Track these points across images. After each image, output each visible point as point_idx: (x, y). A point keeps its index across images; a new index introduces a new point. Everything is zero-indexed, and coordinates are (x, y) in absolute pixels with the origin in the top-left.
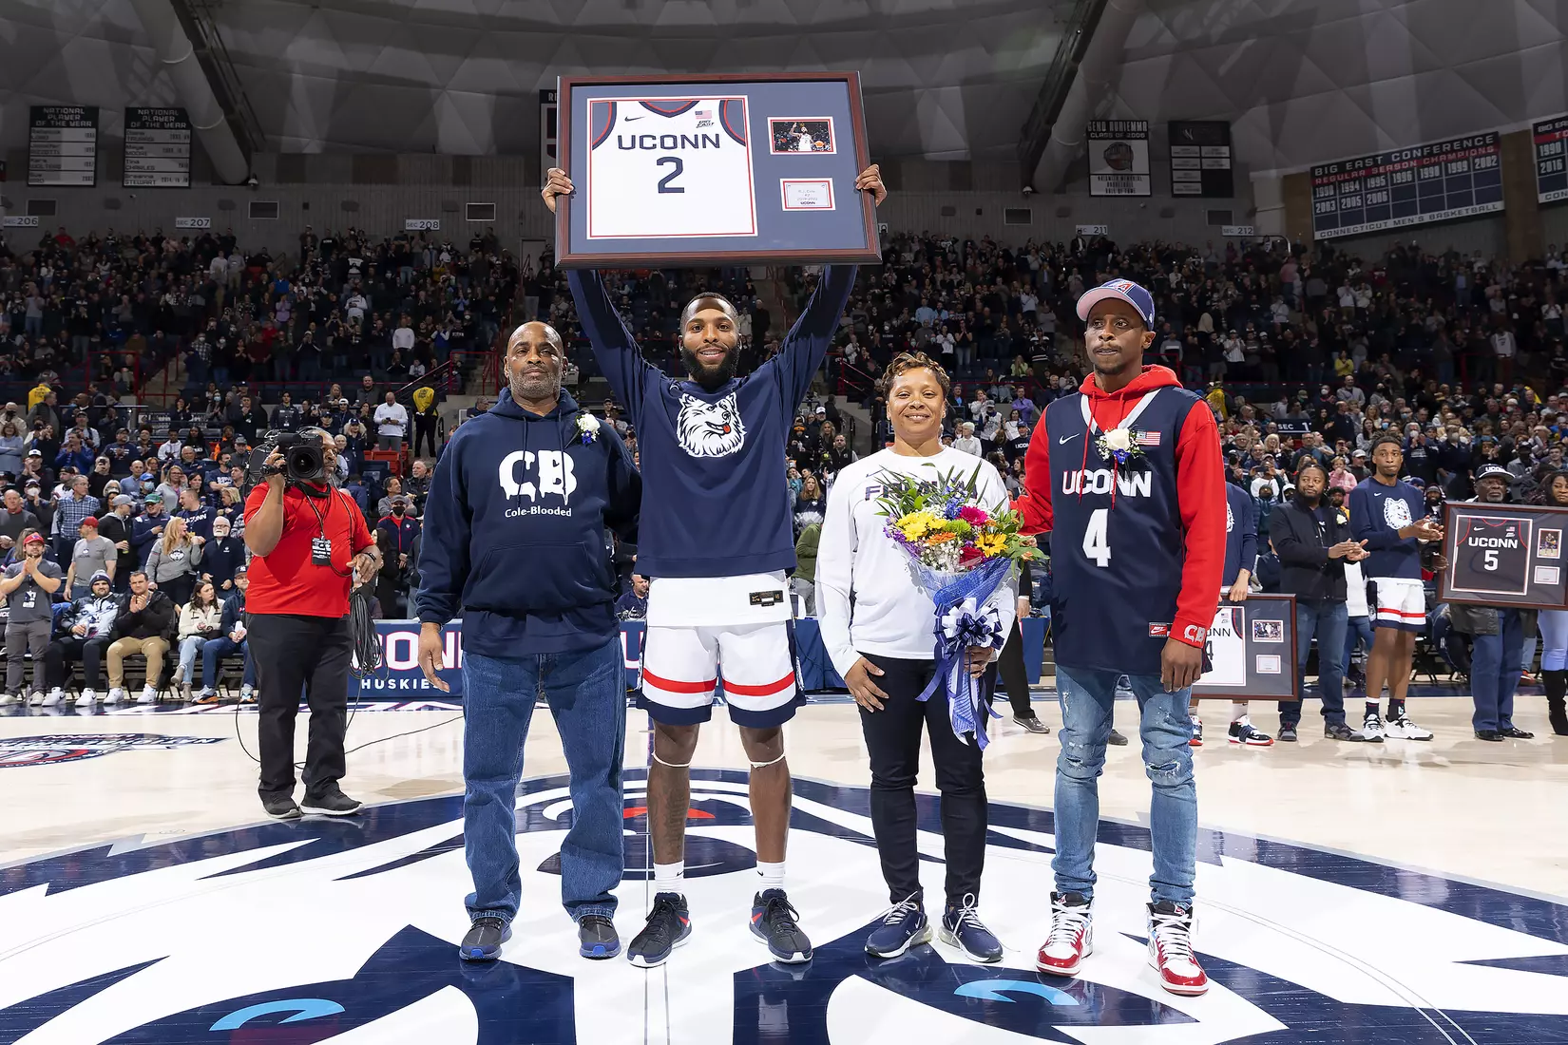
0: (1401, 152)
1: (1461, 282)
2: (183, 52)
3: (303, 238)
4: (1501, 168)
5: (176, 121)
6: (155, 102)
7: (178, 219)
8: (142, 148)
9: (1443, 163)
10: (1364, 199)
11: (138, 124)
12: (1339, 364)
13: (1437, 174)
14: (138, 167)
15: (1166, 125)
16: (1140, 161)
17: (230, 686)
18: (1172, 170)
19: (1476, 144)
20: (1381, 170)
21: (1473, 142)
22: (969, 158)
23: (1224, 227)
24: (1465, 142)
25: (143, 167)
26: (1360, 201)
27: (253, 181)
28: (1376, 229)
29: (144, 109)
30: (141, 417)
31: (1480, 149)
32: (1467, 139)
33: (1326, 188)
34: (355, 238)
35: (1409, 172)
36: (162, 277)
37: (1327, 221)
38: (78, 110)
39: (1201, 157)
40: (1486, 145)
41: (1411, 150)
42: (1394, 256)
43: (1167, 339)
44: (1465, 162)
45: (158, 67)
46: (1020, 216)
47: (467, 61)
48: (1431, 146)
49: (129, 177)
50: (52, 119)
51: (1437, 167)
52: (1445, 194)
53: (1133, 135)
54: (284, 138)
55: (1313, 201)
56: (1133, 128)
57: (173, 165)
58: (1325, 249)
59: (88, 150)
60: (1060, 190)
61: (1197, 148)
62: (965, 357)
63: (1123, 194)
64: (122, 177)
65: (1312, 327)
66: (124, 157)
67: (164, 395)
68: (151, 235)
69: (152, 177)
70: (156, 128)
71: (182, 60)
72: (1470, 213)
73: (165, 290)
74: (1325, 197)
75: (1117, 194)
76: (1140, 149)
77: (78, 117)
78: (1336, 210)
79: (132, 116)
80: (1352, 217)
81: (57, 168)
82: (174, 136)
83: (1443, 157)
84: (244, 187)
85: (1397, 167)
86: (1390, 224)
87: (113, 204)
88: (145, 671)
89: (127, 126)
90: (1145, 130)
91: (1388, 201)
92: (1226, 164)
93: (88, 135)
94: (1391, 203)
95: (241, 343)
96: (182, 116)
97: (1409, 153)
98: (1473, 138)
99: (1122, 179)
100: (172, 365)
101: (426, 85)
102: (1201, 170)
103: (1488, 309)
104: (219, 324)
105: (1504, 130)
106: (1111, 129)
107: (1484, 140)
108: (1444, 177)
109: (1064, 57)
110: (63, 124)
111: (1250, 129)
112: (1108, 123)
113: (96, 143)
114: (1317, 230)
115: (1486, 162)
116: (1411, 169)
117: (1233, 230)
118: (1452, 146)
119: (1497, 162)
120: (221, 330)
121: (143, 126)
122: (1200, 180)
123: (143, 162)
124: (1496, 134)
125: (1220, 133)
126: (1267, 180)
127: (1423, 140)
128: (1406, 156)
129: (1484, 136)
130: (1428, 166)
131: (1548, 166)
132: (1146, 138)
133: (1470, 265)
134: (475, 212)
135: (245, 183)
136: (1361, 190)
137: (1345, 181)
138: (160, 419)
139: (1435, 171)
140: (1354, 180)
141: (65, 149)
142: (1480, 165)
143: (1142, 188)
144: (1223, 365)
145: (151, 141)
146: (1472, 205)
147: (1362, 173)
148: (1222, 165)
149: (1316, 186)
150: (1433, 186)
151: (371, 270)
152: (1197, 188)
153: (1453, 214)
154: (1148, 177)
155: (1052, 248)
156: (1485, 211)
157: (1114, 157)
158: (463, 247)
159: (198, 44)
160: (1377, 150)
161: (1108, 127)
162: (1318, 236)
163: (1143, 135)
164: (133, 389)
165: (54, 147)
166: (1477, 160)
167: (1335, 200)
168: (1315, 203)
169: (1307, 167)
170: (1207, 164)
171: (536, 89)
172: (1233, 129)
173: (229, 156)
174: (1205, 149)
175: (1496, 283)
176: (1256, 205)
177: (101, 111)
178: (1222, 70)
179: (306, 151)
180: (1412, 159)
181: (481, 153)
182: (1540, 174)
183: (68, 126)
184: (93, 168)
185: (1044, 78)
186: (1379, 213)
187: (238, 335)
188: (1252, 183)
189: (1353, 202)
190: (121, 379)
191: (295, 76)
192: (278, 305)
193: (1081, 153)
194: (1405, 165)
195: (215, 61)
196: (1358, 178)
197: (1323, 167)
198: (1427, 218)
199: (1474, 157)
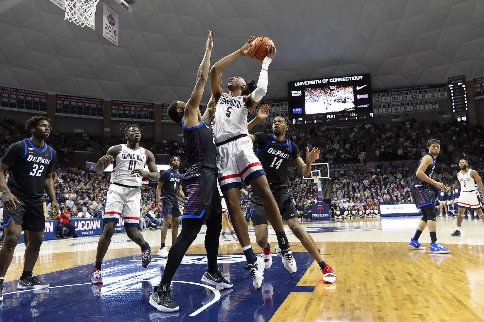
0: (21, 90)
9: (33, 97)
10: (9, 100)
20: (15, 93)
28: (11, 110)
32: (40, 92)
35: (23, 96)
40: (44, 96)
41: (24, 90)
44: (38, 99)
48: (30, 91)
52: (32, 106)
80: (5, 104)
85: (20, 94)
86: (16, 109)
94: (17, 104)
105: (49, 93)
108: (32, 101)
118: (35, 93)
119: (46, 101)
127: (28, 89)
129: (44, 93)
130: (28, 96)
131: (58, 106)
136: (8, 97)
137: (4, 93)
139: (30, 98)
140: (7, 93)
142: (42, 100)
147: (9, 92)
150: (29, 102)
160: (14, 87)
180: (24, 93)
182: (56, 108)
186: (13, 105)
189: (5, 100)
198: (27, 111)
199: (41, 98)
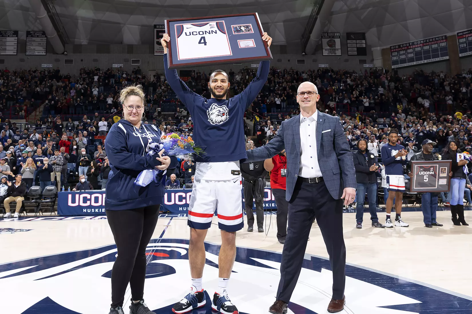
0: (417, 42)
1: (436, 81)
2: (44, 14)
3: (81, 70)
4: (447, 46)
5: (42, 35)
6: (36, 29)
7: (42, 65)
8: (31, 43)
9: (430, 45)
10: (407, 56)
11: (30, 36)
12: (398, 106)
13: (428, 48)
14: (30, 49)
15: (345, 34)
16: (338, 45)
17: (43, 211)
18: (348, 47)
19: (440, 39)
20: (411, 47)
21: (439, 38)
22: (286, 44)
23: (364, 65)
24: (436, 38)
25: (32, 49)
26: (405, 56)
27: (65, 53)
28: (410, 65)
29: (32, 31)
30: (27, 126)
31: (441, 41)
32: (437, 37)
33: (395, 52)
34: (97, 70)
35: (420, 48)
36: (36, 82)
37: (395, 63)
38: (12, 32)
39: (356, 44)
40: (443, 39)
41: (420, 41)
42: (415, 73)
43: (345, 99)
44: (437, 45)
45: (37, 19)
46: (301, 62)
47: (132, 16)
48: (426, 40)
49: (27, 52)
50: (4, 35)
51: (428, 46)
52: (431, 54)
53: (336, 37)
54: (76, 40)
55: (391, 57)
56: (336, 35)
57: (41, 48)
58: (396, 71)
59: (15, 44)
60: (314, 54)
61: (355, 41)
62: (284, 105)
63: (333, 55)
64: (25, 52)
65: (390, 95)
66: (26, 46)
67: (35, 119)
68: (34, 69)
69: (34, 52)
70: (36, 37)
71: (44, 16)
72: (439, 60)
73: (37, 86)
74: (395, 55)
75: (331, 55)
76: (338, 41)
77: (12, 34)
78: (398, 59)
79: (28, 33)
80: (403, 61)
81: (5, 49)
82: (42, 40)
83: (430, 43)
84: (63, 55)
85: (416, 46)
86: (415, 63)
87: (22, 60)
88: (16, 207)
89: (27, 36)
90: (339, 35)
91: (414, 56)
92: (364, 46)
93: (15, 39)
94: (415, 57)
95: (59, 103)
96: (44, 33)
97: (420, 42)
98: (439, 37)
99: (332, 50)
100: (38, 110)
101: (119, 23)
102: (357, 47)
103: (444, 89)
104: (52, 97)
105: (449, 34)
106: (329, 35)
107: (442, 38)
108: (431, 49)
109: (314, 14)
110: (7, 36)
111: (371, 35)
112: (328, 33)
113: (17, 42)
114: (393, 65)
115: (443, 44)
116: (421, 47)
117: (367, 66)
118: (433, 40)
119: (446, 44)
120: (53, 99)
121: (32, 36)
122: (356, 50)
123: (32, 47)
124: (446, 36)
125: (362, 36)
126: (377, 50)
127: (424, 38)
128: (419, 43)
129: (442, 36)
130: (426, 46)
131: (462, 46)
132: (340, 38)
133: (439, 76)
134: (134, 62)
135: (63, 53)
136: (405, 53)
137: (400, 50)
138: (33, 126)
139: (427, 47)
140: (403, 50)
141: (8, 44)
142: (441, 45)
143: (339, 53)
144: (363, 107)
145: (34, 41)
146: (439, 57)
147: (406, 48)
148: (363, 46)
149: (392, 52)
150: (427, 52)
151: (101, 80)
152: (356, 53)
153: (433, 60)
154: (340, 50)
155: (311, 72)
156: (444, 59)
157: (330, 44)
158: (130, 72)
159: (48, 11)
160: (410, 41)
161: (328, 35)
162: (393, 67)
163: (339, 37)
164: (25, 117)
165: (4, 43)
166: (440, 44)
167: (398, 56)
168: (392, 57)
169: (389, 46)
170: (358, 46)
171: (153, 24)
172: (366, 35)
173: (59, 46)
174: (358, 41)
175: (447, 81)
176: (374, 58)
177: (19, 32)
178: (362, 17)
179: (82, 44)
180: (421, 43)
181: (136, 44)
182: (459, 48)
183: (9, 36)
184: (16, 49)
185: (308, 20)
186: (411, 60)
187: (58, 100)
188: (372, 51)
189: (403, 57)
190: (22, 114)
191: (79, 21)
192: (71, 91)
193: (320, 42)
194: (419, 45)
195: (54, 17)
196: (405, 50)
197: (394, 46)
198: (426, 61)
199: (439, 43)
